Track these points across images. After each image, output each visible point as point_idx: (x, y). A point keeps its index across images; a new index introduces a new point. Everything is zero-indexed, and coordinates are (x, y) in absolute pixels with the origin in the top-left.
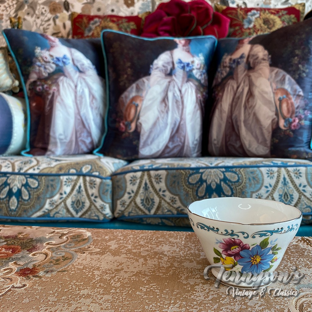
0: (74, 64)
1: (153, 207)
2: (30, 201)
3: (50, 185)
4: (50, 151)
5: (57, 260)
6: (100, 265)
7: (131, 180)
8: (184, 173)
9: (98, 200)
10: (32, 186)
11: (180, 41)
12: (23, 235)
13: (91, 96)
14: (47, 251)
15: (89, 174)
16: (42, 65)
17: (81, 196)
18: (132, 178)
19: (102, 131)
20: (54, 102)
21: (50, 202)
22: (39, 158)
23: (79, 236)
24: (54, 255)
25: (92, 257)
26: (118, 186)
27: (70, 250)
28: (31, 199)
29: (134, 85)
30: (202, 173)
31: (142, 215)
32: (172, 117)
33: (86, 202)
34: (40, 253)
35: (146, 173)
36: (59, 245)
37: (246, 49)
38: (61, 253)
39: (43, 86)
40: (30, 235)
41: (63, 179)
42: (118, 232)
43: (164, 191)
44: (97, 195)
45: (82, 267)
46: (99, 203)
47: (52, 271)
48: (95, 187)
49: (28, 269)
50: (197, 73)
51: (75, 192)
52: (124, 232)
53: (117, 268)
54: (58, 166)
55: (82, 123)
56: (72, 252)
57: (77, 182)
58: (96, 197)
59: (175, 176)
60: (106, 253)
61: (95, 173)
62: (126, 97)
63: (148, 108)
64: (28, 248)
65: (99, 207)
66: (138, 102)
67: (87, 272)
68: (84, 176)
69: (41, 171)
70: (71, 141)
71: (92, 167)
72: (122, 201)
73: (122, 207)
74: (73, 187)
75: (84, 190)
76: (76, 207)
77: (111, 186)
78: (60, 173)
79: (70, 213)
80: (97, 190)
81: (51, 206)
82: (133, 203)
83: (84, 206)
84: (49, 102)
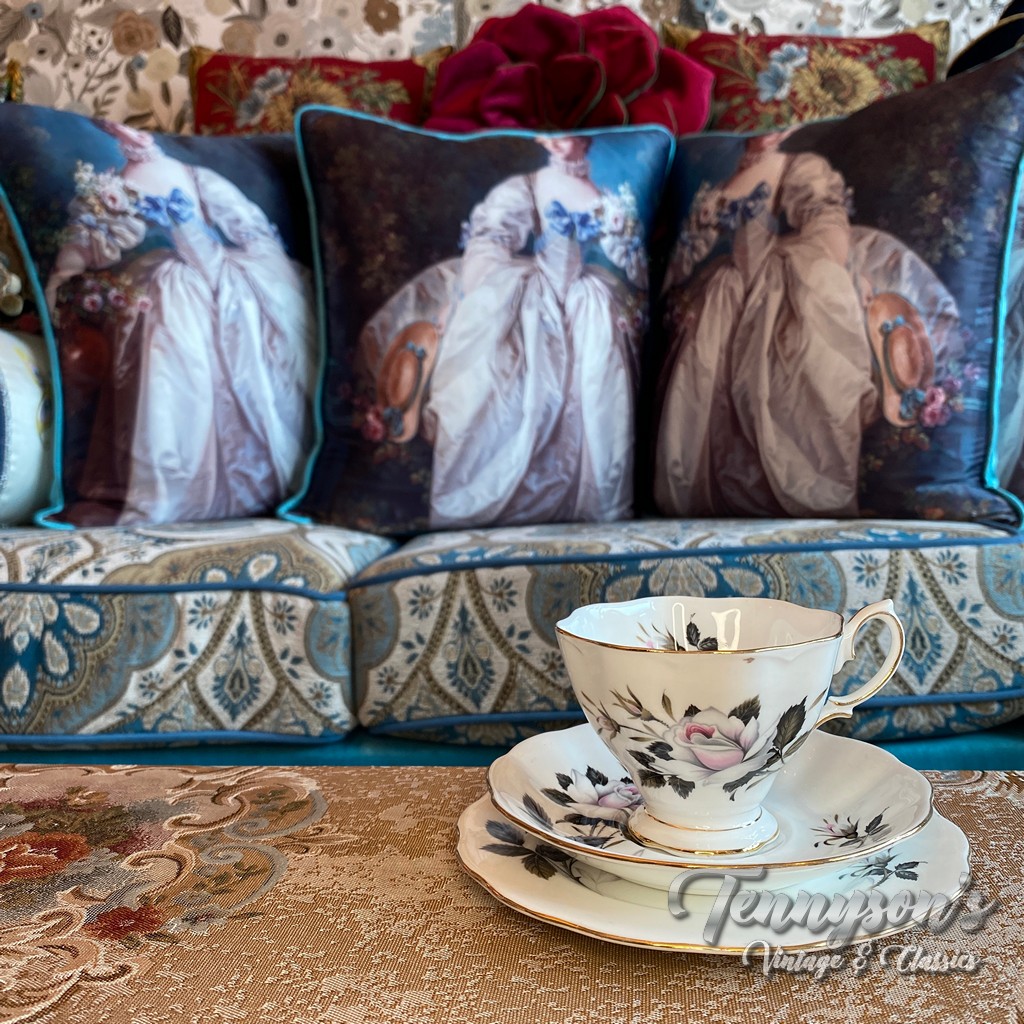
0: (208, 220)
1: (488, 687)
2: (74, 677)
3: (139, 625)
4: (133, 509)
5: (222, 878)
6: (370, 889)
7: (413, 602)
8: (590, 574)
9: (304, 669)
10: (81, 630)
11: (557, 144)
12: (87, 798)
13: (267, 325)
14: (180, 849)
15: (272, 585)
16: (100, 221)
17: (246, 657)
18: (415, 593)
19: (306, 440)
20: (144, 345)
21: (142, 682)
22: (98, 534)
23: (280, 791)
24: (205, 860)
25: (338, 861)
26: (371, 623)
27: (259, 841)
28: (76, 674)
29: (410, 288)
30: (647, 573)
31: (452, 716)
32: (536, 392)
33: (262, 677)
34: (155, 857)
35: (463, 577)
36: (217, 827)
37: (770, 167)
38: (230, 853)
39: (104, 292)
40: (109, 797)
41: (184, 602)
42: (407, 776)
43: (524, 635)
44: (302, 653)
45: (308, 899)
46: (308, 679)
47: (209, 916)
48: (291, 628)
49: (126, 913)
50: (612, 248)
51: (225, 646)
52: (429, 775)
53: (429, 897)
54: (166, 561)
55: (238, 416)
56: (265, 849)
57: (233, 612)
58: (297, 661)
59: (559, 586)
60: (383, 848)
61: (289, 582)
62: (384, 328)
63: (459, 362)
64: (112, 842)
65: (307, 695)
66: (424, 344)
67: (328, 913)
68: (256, 590)
69: (107, 577)
70: (202, 477)
71: (279, 560)
72: (385, 670)
73: (385, 690)
74: (218, 628)
75: (255, 638)
76: (231, 696)
77: (345, 623)
78: (174, 582)
79: (209, 717)
80: (301, 638)
81: (144, 694)
82: (421, 676)
83: (258, 690)
84: (128, 345)
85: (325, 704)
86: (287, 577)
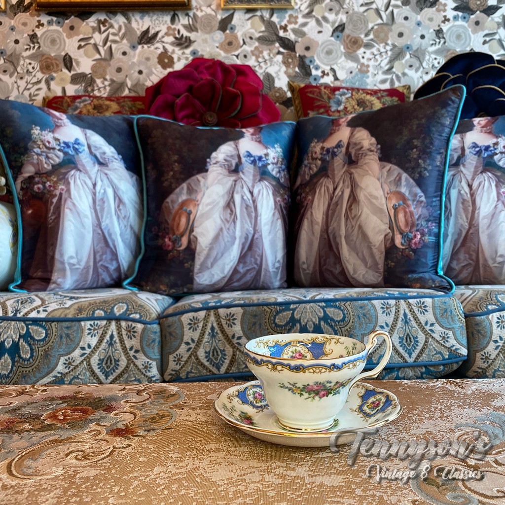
0: (91, 152)
1: (223, 362)
2: (33, 360)
3: (64, 335)
4: (55, 283)
5: (153, 418)
7: (190, 324)
8: (269, 310)
9: (140, 355)
10: (36, 338)
12: (84, 395)
13: (117, 199)
15: (125, 317)
16: (43, 152)
17: (113, 350)
18: (191, 320)
20: (62, 207)
21: (65, 362)
22: (42, 294)
23: (163, 391)
24: (143, 413)
25: (196, 412)
26: (170, 334)
27: (162, 407)
28: (34, 358)
29: (184, 185)
30: (294, 310)
31: (207, 375)
32: (241, 228)
33: (120, 359)
34: (123, 413)
35: (212, 312)
36: (143, 403)
37: (343, 134)
38: (152, 411)
39: (44, 184)
40: (93, 394)
41: (85, 325)
42: (213, 385)
43: (239, 338)
44: (140, 349)
45: (190, 423)
46: (141, 360)
47: (154, 430)
48: (134, 336)
49: (120, 430)
50: (273, 170)
51: (104, 345)
54: (76, 306)
55: (103, 240)
56: (166, 409)
57: (107, 329)
58: (137, 351)
59: (255, 316)
61: (132, 316)
62: (173, 202)
63: (206, 216)
64: (103, 408)
65: (141, 367)
66: (191, 208)
68: (118, 319)
69: (49, 314)
70: (87, 268)
71: (128, 306)
72: (177, 355)
73: (177, 364)
74: (101, 337)
75: (118, 341)
76: (106, 368)
77: (159, 334)
78: (80, 316)
79: (96, 378)
80: (139, 341)
81: (66, 367)
82: (193, 357)
83: (118, 365)
84: (54, 207)
85: (149, 371)
86: (132, 314)
